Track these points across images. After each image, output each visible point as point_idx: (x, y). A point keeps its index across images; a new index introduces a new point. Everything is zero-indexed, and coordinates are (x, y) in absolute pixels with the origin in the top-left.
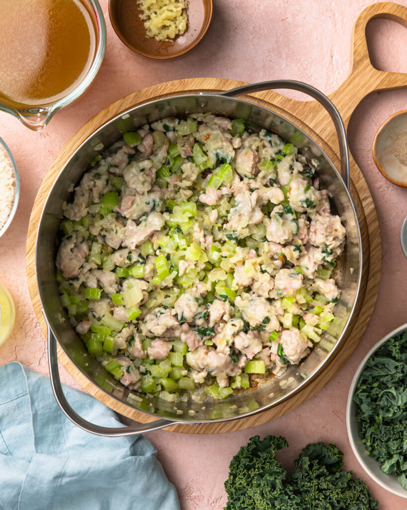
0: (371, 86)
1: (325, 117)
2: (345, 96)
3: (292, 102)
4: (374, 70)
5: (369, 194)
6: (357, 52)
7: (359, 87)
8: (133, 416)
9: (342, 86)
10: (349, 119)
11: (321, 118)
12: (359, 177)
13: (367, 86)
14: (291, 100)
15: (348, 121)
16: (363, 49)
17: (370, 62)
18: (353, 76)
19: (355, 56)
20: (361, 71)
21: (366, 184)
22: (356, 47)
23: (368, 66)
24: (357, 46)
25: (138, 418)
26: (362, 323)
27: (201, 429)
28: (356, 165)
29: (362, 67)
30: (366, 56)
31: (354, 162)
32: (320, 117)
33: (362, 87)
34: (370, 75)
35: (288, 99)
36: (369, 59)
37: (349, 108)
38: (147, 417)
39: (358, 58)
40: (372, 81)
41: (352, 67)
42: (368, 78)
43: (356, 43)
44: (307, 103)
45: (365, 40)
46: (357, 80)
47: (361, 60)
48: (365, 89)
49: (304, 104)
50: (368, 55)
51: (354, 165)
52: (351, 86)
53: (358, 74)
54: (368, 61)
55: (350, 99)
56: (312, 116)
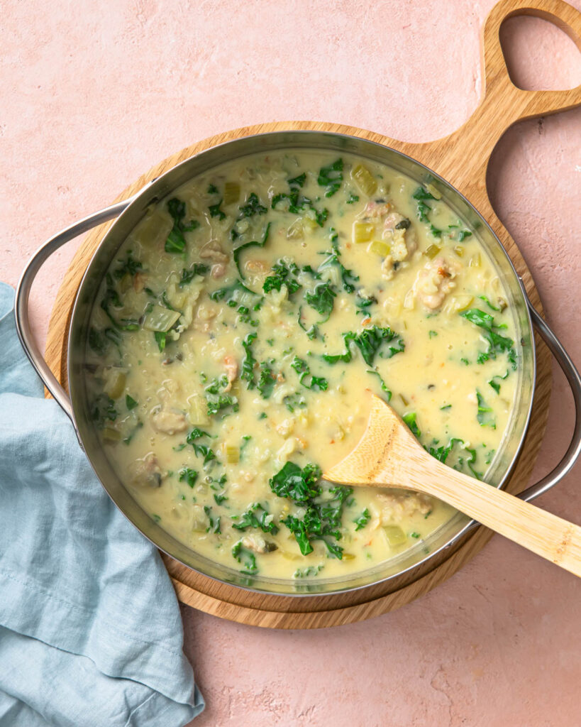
0: (514, 113)
1: (452, 163)
2: (479, 130)
3: (404, 146)
4: (516, 90)
5: (525, 267)
6: (490, 66)
7: (498, 116)
8: (217, 612)
9: (473, 117)
10: (488, 161)
11: (447, 165)
12: (509, 244)
13: (509, 113)
14: (402, 143)
15: (486, 165)
16: (499, 63)
17: (509, 79)
18: (488, 101)
19: (489, 72)
20: (498, 95)
21: (520, 254)
22: (488, 60)
23: (507, 85)
24: (489, 58)
25: (225, 613)
26: (531, 451)
27: (315, 622)
28: (503, 227)
29: (499, 87)
30: (503, 72)
31: (499, 223)
32: (444, 164)
33: (502, 116)
34: (511, 98)
35: (398, 141)
36: (508, 76)
37: (486, 148)
38: (237, 611)
39: (492, 76)
40: (515, 105)
41: (485, 89)
42: (509, 102)
43: (488, 54)
44: (425, 145)
45: (501, 49)
46: (493, 106)
47: (497, 78)
48: (506, 117)
49: (421, 147)
50: (506, 69)
51: (500, 228)
52: (486, 116)
53: (494, 99)
54: (507, 77)
55: (486, 134)
56: (434, 163)
